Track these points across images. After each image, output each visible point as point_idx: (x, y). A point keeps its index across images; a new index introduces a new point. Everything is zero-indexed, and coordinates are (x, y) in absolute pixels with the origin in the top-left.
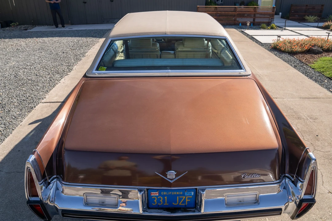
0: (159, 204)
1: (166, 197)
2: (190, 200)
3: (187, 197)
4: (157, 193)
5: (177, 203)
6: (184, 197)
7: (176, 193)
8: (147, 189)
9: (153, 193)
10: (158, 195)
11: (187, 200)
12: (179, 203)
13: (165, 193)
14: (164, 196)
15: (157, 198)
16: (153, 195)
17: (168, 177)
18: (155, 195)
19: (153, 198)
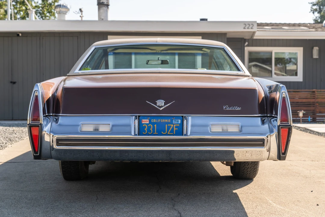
0: (149, 133)
1: (155, 125)
2: (177, 129)
3: (175, 125)
4: (147, 120)
5: (165, 132)
6: (172, 125)
7: (165, 120)
8: (139, 116)
9: (144, 120)
10: (148, 123)
11: (175, 129)
12: (168, 131)
13: (155, 121)
14: (153, 124)
15: (148, 126)
16: (144, 123)
17: (157, 105)
18: (146, 123)
19: (144, 125)
